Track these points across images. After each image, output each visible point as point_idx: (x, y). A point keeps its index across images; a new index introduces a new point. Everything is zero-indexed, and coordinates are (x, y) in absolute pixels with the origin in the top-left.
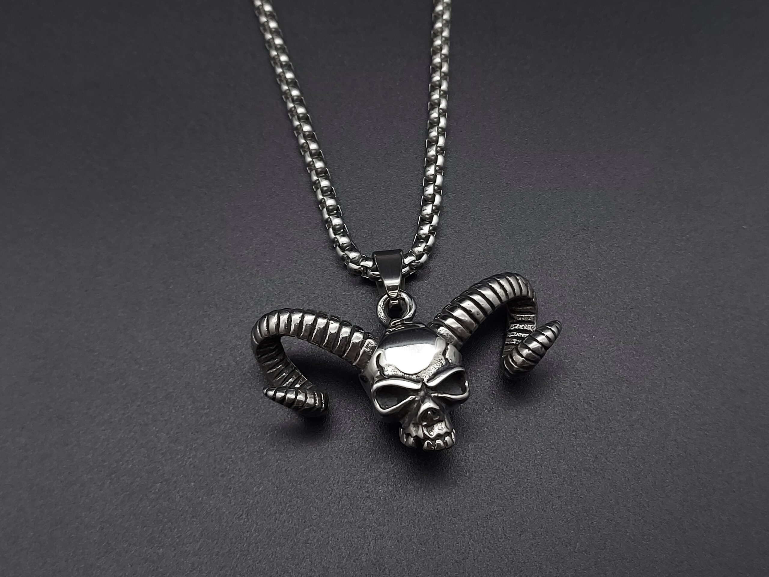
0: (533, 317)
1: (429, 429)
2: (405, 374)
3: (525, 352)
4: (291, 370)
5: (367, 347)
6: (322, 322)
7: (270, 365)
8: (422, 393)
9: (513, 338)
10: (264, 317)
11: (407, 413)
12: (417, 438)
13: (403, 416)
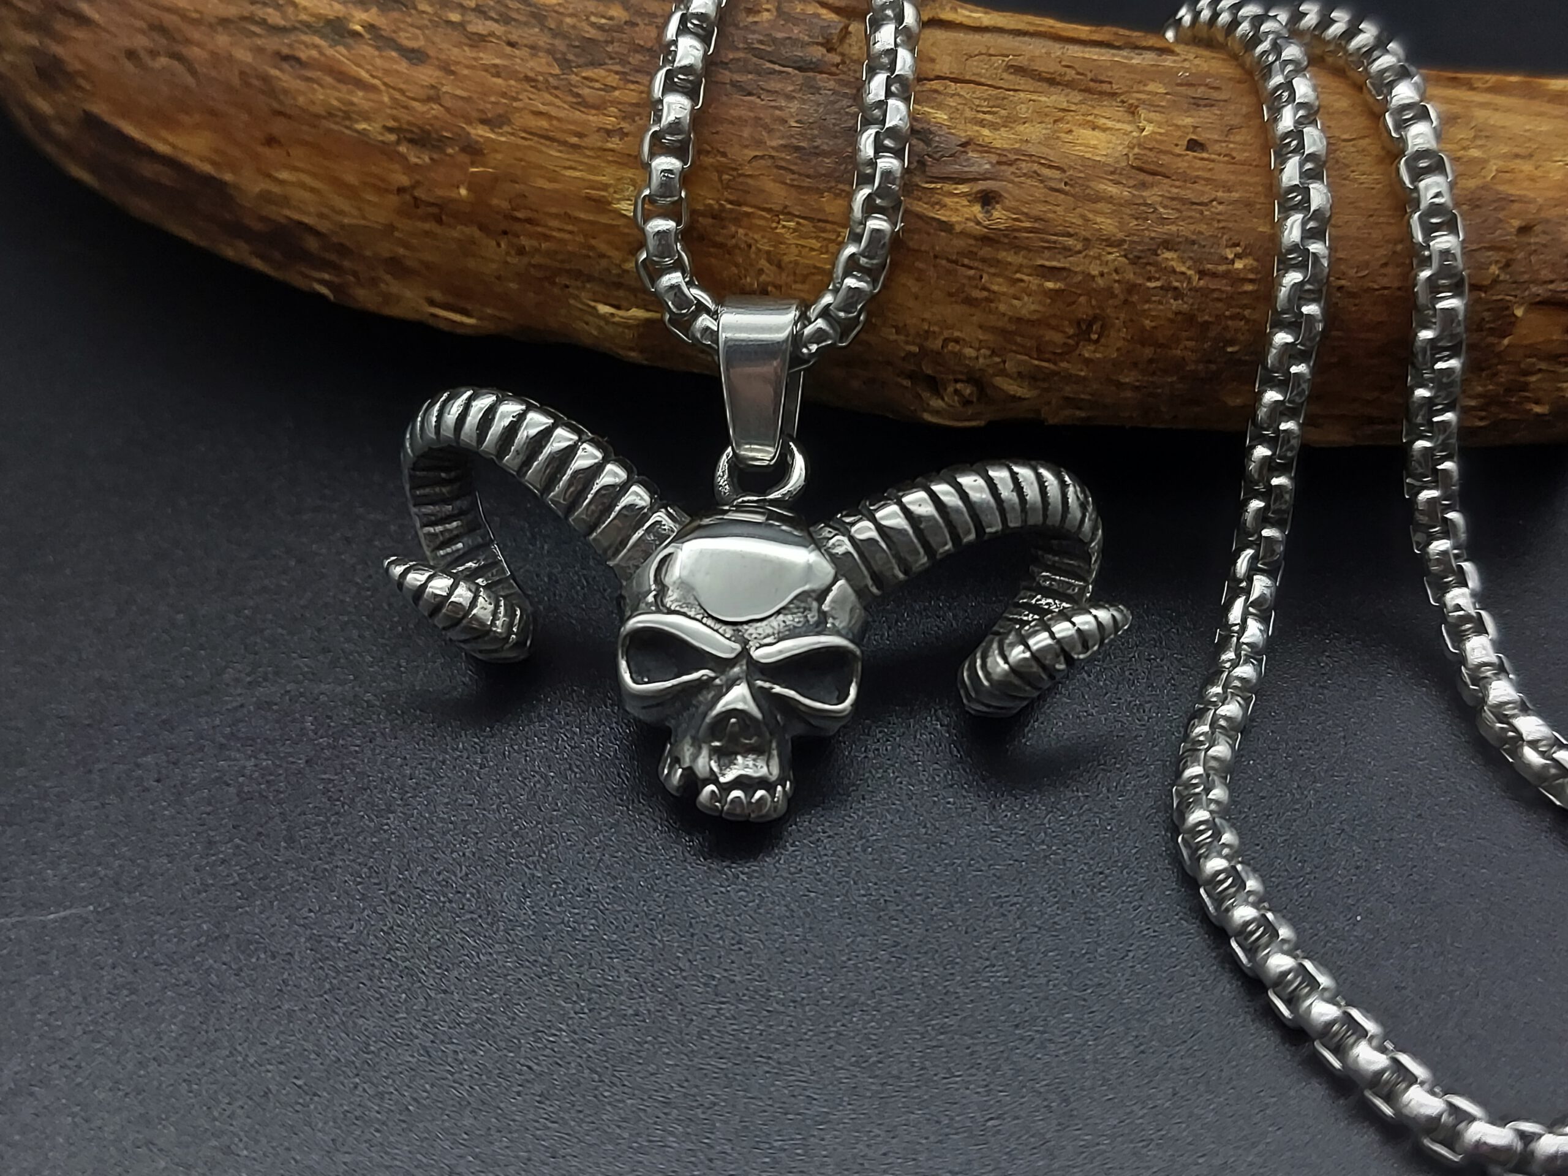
1: (725, 760)
2: (711, 616)
3: (1016, 652)
4: (480, 540)
5: (650, 527)
7: (432, 514)
8: (734, 670)
11: (687, 708)
12: (689, 772)
13: (678, 714)
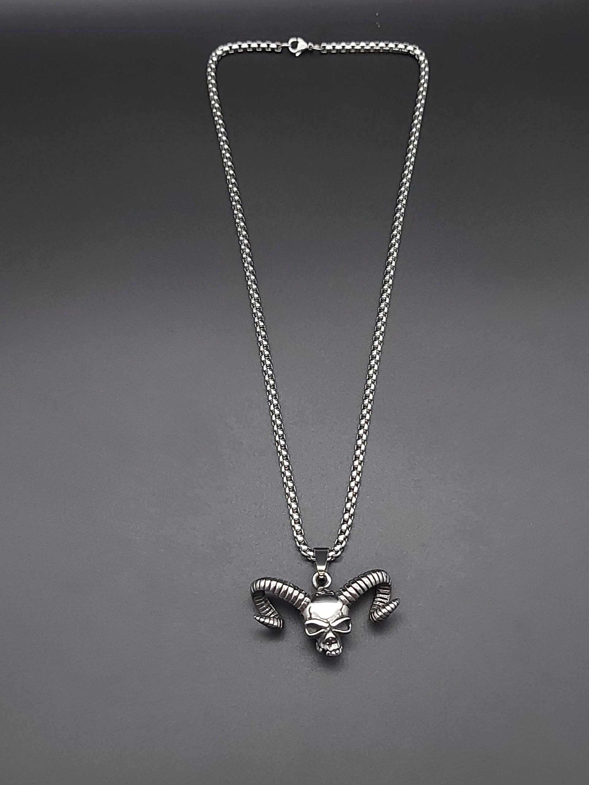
0: (389, 592)
1: (330, 646)
2: (321, 618)
3: (380, 613)
4: (268, 604)
5: (305, 601)
6: (285, 587)
7: (258, 601)
8: (328, 629)
9: (378, 601)
10: (258, 580)
11: (320, 636)
12: (323, 649)
13: (318, 638)
